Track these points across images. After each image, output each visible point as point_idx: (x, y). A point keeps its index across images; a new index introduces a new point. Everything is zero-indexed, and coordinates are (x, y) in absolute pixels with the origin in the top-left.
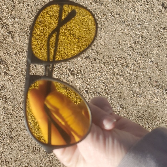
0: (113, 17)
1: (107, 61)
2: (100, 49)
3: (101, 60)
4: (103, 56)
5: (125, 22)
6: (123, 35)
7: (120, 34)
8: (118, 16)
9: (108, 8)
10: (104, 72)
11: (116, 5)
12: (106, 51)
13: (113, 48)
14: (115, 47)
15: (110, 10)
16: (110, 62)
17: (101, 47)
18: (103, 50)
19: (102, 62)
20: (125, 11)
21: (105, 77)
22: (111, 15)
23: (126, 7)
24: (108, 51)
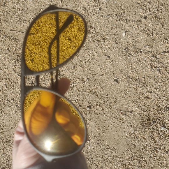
0: (9, 102)
1: (8, 140)
2: (2, 129)
3: (4, 139)
4: (5, 136)
5: (18, 105)
6: (18, 117)
7: (15, 115)
8: (13, 101)
9: (5, 94)
10: (7, 150)
11: (10, 91)
12: (7, 131)
13: (12, 128)
14: (13, 127)
15: (6, 96)
16: (10, 140)
17: (3, 128)
18: (4, 130)
19: (4, 141)
20: (17, 96)
21: (7, 154)
22: (7, 101)
23: (18, 93)
24: (8, 131)
